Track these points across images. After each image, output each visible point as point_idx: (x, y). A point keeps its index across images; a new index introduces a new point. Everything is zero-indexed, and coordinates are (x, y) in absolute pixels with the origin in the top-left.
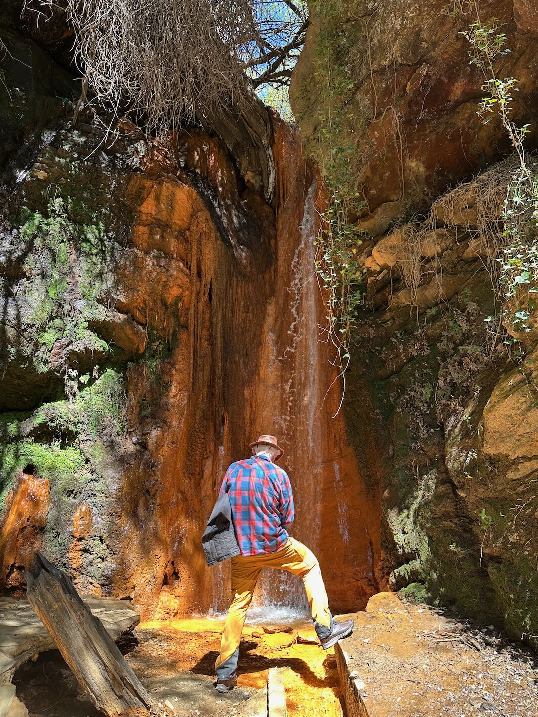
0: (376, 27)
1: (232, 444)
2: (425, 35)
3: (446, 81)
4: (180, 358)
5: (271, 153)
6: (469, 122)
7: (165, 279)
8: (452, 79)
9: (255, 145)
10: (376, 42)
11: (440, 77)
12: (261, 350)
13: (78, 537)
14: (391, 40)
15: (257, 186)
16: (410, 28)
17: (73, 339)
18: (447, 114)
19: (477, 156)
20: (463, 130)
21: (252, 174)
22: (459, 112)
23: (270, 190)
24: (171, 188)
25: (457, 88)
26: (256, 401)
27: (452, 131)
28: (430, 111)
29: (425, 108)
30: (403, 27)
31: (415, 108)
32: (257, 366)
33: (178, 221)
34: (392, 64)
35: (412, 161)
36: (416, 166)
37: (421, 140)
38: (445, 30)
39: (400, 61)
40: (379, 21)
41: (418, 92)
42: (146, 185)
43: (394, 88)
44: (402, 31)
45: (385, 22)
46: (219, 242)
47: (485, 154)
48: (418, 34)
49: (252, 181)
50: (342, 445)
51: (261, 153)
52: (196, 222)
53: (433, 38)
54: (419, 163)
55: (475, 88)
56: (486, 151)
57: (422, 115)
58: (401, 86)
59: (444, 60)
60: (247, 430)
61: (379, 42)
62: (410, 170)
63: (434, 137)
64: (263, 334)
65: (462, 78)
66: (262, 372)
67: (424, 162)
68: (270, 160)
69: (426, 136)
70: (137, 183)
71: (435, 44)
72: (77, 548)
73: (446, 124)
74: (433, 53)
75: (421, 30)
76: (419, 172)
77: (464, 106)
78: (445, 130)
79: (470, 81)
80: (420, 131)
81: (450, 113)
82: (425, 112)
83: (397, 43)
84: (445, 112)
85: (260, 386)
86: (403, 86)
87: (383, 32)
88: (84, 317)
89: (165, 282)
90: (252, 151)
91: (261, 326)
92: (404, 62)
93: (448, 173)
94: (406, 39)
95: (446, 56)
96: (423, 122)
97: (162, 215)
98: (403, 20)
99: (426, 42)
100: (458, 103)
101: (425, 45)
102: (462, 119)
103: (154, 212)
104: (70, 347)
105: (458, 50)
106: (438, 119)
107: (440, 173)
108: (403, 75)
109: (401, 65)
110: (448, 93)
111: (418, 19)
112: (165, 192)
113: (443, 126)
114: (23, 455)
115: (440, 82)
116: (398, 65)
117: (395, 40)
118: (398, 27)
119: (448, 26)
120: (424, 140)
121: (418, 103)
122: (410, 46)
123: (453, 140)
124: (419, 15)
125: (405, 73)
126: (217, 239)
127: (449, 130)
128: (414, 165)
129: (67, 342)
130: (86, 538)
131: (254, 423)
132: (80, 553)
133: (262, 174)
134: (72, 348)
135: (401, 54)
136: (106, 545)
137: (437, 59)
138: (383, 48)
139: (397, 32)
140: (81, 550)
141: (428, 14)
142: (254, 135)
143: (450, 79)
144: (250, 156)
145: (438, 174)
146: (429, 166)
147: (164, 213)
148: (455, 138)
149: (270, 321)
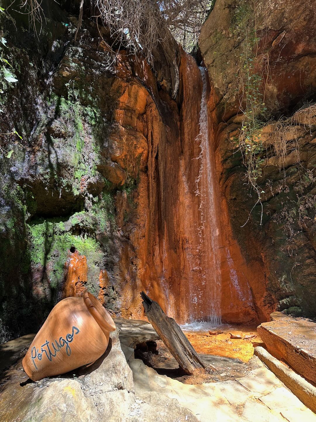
0: (259, 6)
1: (169, 238)
2: (286, 15)
3: (294, 42)
4: (142, 189)
5: (178, 70)
6: (306, 67)
7: (136, 143)
8: (298, 42)
9: (168, 64)
10: (258, 14)
11: (291, 40)
12: (179, 186)
13: (103, 287)
14: (267, 15)
15: (168, 89)
16: (279, 10)
17: (90, 176)
18: (293, 61)
19: (307, 86)
20: (302, 71)
21: (166, 82)
22: (300, 61)
23: (175, 91)
24: (137, 88)
25: (300, 47)
26: (179, 215)
27: (296, 71)
28: (283, 58)
29: (280, 56)
30: (276, 9)
31: (275, 55)
32: (178, 195)
33: (138, 108)
34: (265, 29)
35: (270, 85)
36: (272, 88)
37: (277, 74)
38: (298, 13)
39: (270, 27)
40: (262, 3)
41: (277, 47)
42: (123, 85)
43: (264, 42)
44: (274, 11)
45: (265, 4)
46: (161, 122)
47: (312, 86)
48: (283, 14)
49: (166, 85)
50: (230, 239)
51: (171, 69)
52: (150, 110)
53: (291, 17)
54: (274, 87)
55: (310, 48)
56: (313, 84)
57: (278, 60)
58: (269, 41)
59: (295, 30)
60: (176, 230)
61: (260, 15)
62: (268, 90)
63: (284, 73)
64: (180, 177)
65: (304, 42)
66: (181, 198)
67: (277, 87)
68: (176, 74)
69: (280, 72)
70: (118, 83)
71: (291, 21)
72: (102, 293)
73: (293, 66)
74: (289, 25)
75: (285, 12)
76: (273, 92)
77: (304, 58)
78: (292, 70)
79: (308, 44)
80: (277, 68)
81: (295, 61)
82: (280, 58)
83: (270, 17)
84: (292, 60)
85: (181, 206)
86: (269, 42)
87: (263, 9)
88: (95, 163)
89: (135, 145)
90: (166, 68)
91: (178, 172)
92: (273, 28)
93: (290, 94)
94: (276, 16)
95: (296, 28)
96: (279, 64)
97: (131, 104)
98: (275, 5)
99: (287, 19)
100: (300, 56)
101: (285, 20)
102: (302, 65)
103: (126, 102)
104: (89, 180)
105: (304, 26)
106: (288, 63)
107: (285, 94)
108: (270, 36)
109: (270, 30)
110: (295, 49)
111: (285, 5)
112: (133, 90)
113: (291, 68)
114: (68, 242)
115: (291, 42)
116: (269, 29)
117: (269, 15)
118: (272, 8)
119: (300, 12)
120: (278, 74)
121: (277, 53)
122: (277, 20)
123: (295, 76)
124: (285, 3)
125: (272, 34)
126: (160, 121)
127: (294, 70)
128: (270, 87)
129: (87, 178)
130: (106, 288)
131: (179, 226)
132: (103, 296)
133: (171, 82)
134: (90, 181)
135: (272, 24)
136: (116, 291)
137: (291, 30)
138: (261, 19)
139: (271, 10)
140: (104, 294)
141: (291, 3)
142: (169, 58)
143: (297, 42)
144: (165, 70)
145: (284, 94)
146: (279, 89)
147: (132, 103)
148: (297, 75)
149: (182, 169)
